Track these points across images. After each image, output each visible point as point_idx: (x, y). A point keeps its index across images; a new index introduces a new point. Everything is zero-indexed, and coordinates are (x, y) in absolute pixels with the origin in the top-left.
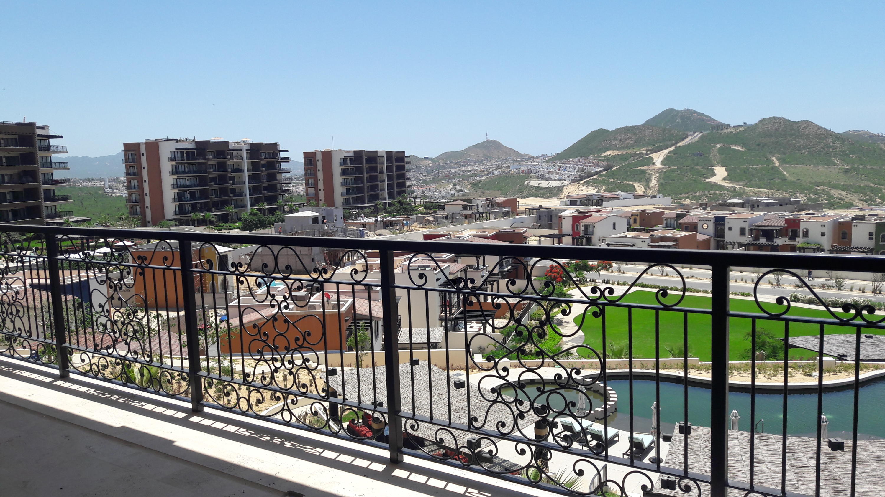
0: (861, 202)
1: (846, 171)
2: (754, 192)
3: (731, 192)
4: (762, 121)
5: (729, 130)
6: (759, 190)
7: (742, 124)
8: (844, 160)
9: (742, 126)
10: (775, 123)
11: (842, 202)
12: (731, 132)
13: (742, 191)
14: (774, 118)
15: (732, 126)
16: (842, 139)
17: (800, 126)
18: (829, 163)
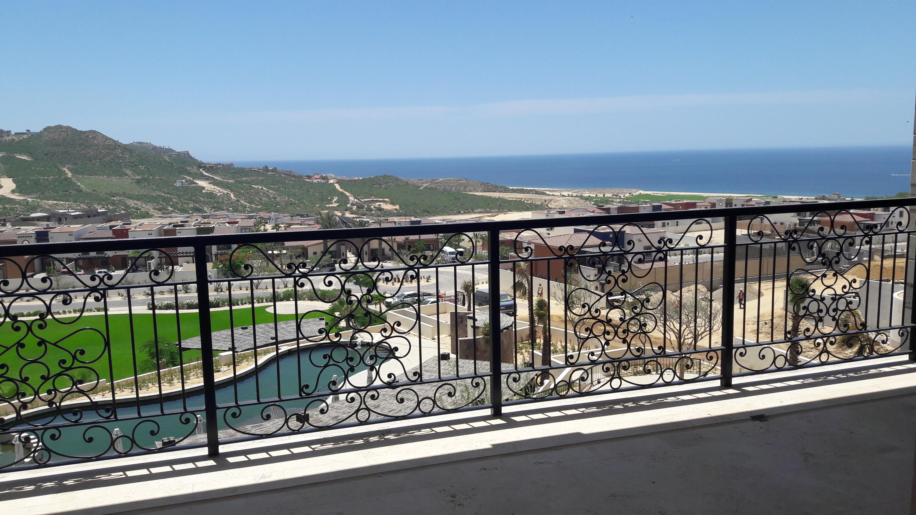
0: (156, 211)
1: (138, 182)
2: (49, 205)
3: (23, 205)
4: (47, 129)
5: (10, 138)
6: (55, 202)
7: (25, 131)
8: (134, 171)
9: (25, 133)
10: (62, 131)
11: (139, 212)
12: (13, 140)
13: (36, 204)
14: (60, 127)
15: (13, 133)
16: (130, 150)
17: (88, 136)
18: (121, 174)
